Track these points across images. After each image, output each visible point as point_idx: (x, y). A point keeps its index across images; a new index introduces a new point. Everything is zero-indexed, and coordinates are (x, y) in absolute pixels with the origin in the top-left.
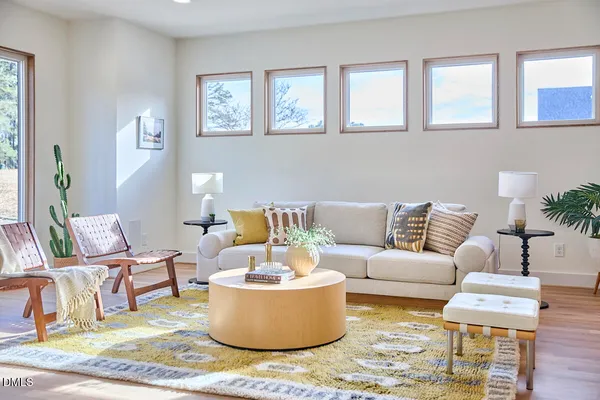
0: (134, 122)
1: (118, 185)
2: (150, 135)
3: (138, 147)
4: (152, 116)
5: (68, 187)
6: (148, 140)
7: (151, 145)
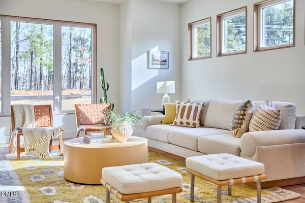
0: (145, 54)
1: (133, 88)
2: (157, 61)
3: (148, 68)
4: (159, 50)
5: (107, 90)
6: (156, 64)
7: (159, 67)
